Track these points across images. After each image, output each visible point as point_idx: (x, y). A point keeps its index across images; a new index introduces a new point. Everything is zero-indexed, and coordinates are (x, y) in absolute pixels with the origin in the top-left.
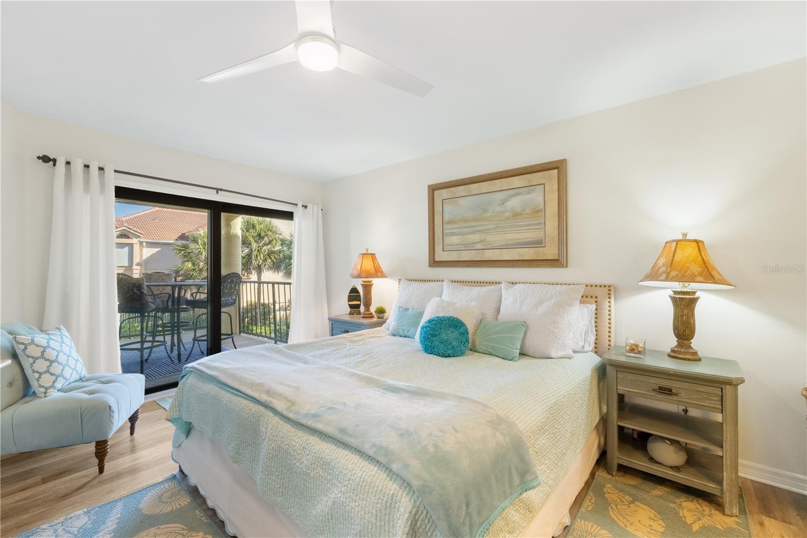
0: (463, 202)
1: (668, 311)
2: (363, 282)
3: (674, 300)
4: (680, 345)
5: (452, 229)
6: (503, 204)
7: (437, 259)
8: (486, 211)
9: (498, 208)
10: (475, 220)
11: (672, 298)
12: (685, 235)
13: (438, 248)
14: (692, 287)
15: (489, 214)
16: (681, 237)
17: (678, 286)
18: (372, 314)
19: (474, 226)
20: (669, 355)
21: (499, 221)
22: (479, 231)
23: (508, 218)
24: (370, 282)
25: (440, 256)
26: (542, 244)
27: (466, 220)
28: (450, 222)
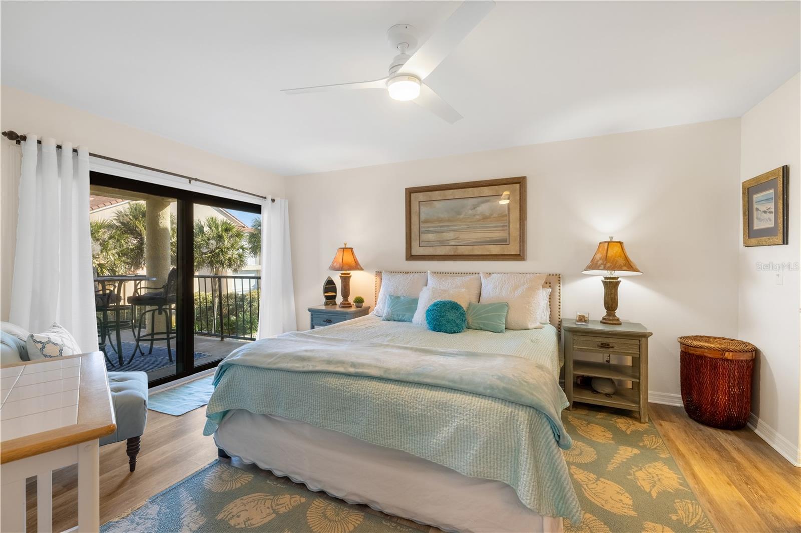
0: (438, 205)
1: (601, 290)
2: (342, 274)
3: (605, 284)
4: (608, 314)
5: (428, 227)
6: (474, 208)
7: (413, 253)
8: (459, 214)
9: (470, 212)
10: (449, 221)
11: (603, 282)
12: (611, 238)
13: (415, 244)
14: (617, 274)
15: (461, 217)
16: (609, 240)
17: (607, 274)
18: (350, 304)
19: (448, 226)
20: (601, 322)
21: (471, 222)
22: (453, 231)
23: (479, 221)
24: (349, 274)
25: (416, 251)
26: (506, 242)
27: (440, 221)
28: (426, 222)
